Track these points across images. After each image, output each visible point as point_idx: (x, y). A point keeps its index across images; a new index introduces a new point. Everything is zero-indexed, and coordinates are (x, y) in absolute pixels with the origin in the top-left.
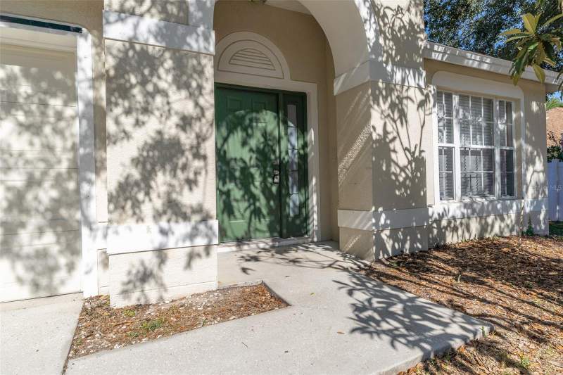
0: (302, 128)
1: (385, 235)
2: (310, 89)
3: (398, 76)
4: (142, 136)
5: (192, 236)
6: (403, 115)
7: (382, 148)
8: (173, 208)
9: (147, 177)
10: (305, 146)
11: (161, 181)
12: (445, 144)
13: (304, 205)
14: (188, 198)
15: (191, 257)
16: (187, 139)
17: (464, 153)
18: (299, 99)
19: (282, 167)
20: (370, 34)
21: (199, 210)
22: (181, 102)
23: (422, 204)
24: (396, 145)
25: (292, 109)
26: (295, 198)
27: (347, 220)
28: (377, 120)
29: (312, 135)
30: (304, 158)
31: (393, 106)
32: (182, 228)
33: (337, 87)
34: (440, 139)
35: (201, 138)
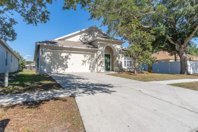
0: (110, 58)
1: (118, 69)
2: (110, 54)
3: (119, 54)
4: (100, 61)
5: (103, 68)
6: (120, 58)
7: (118, 61)
8: (102, 66)
9: (100, 64)
10: (110, 61)
11: (101, 64)
12: (125, 61)
13: (110, 67)
14: (103, 65)
15: (103, 70)
16: (103, 61)
17: (127, 62)
18: (109, 55)
19: (107, 63)
20: (117, 51)
21: (103, 66)
22: (102, 58)
23: (122, 67)
24: (119, 61)
25: (108, 56)
26: (109, 66)
27: (114, 68)
28: (117, 59)
29: (111, 59)
30: (110, 62)
31: (119, 57)
32: (102, 68)
33: (114, 55)
34: (124, 60)
35: (104, 61)
